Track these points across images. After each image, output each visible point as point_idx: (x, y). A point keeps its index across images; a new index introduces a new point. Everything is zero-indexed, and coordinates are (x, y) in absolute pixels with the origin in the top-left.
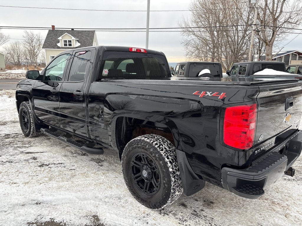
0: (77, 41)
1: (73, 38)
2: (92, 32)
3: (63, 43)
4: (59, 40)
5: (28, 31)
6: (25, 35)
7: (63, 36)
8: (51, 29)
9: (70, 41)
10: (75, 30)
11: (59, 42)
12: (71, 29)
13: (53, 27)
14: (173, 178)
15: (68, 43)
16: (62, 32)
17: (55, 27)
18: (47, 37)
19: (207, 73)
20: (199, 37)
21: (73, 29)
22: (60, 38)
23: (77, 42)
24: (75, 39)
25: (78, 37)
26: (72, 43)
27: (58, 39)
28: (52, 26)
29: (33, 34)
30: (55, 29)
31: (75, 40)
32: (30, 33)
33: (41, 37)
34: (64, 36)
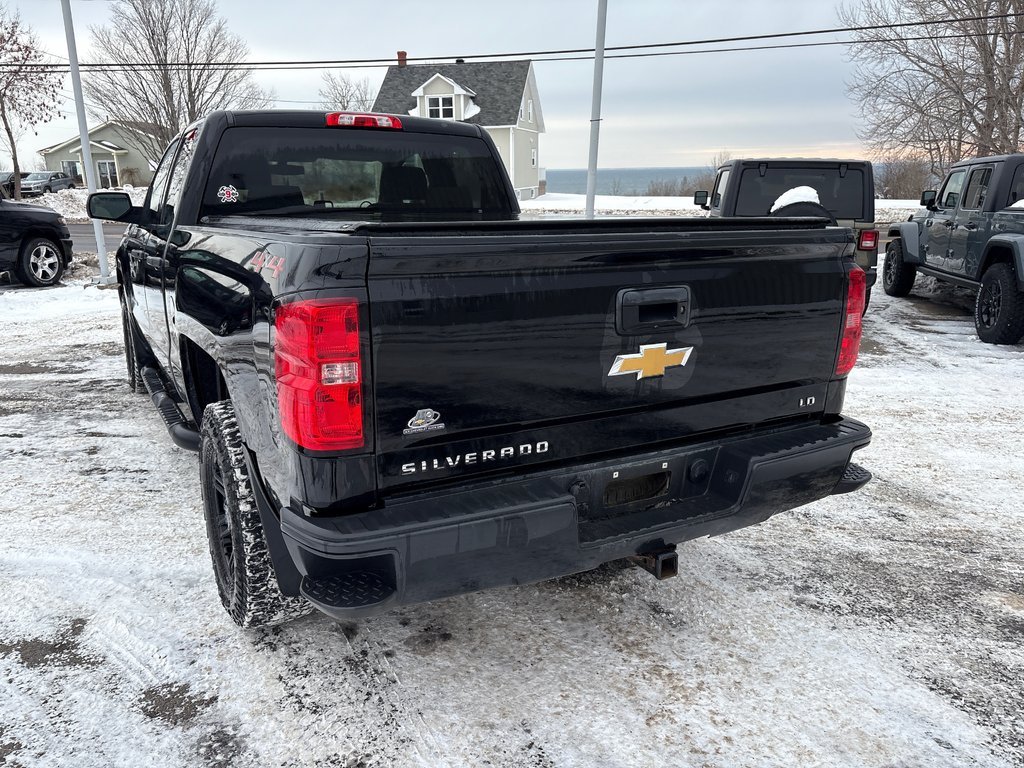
0: (472, 98)
1: (458, 90)
2: (522, 67)
3: (427, 108)
4: (416, 98)
5: (335, 73)
6: (325, 87)
7: (428, 85)
8: (396, 63)
9: (448, 101)
10: (466, 61)
11: (415, 106)
12: (454, 61)
13: (402, 56)
14: (249, 534)
15: (441, 108)
16: (425, 72)
17: (407, 57)
18: (381, 92)
19: (803, 202)
20: (923, 65)
21: (460, 61)
22: (418, 93)
23: (471, 102)
24: (465, 92)
25: (473, 87)
26: (453, 107)
27: (413, 94)
28: (399, 53)
29: (347, 84)
30: (408, 63)
31: (462, 98)
32: (338, 80)
33: (369, 91)
34: (432, 82)
